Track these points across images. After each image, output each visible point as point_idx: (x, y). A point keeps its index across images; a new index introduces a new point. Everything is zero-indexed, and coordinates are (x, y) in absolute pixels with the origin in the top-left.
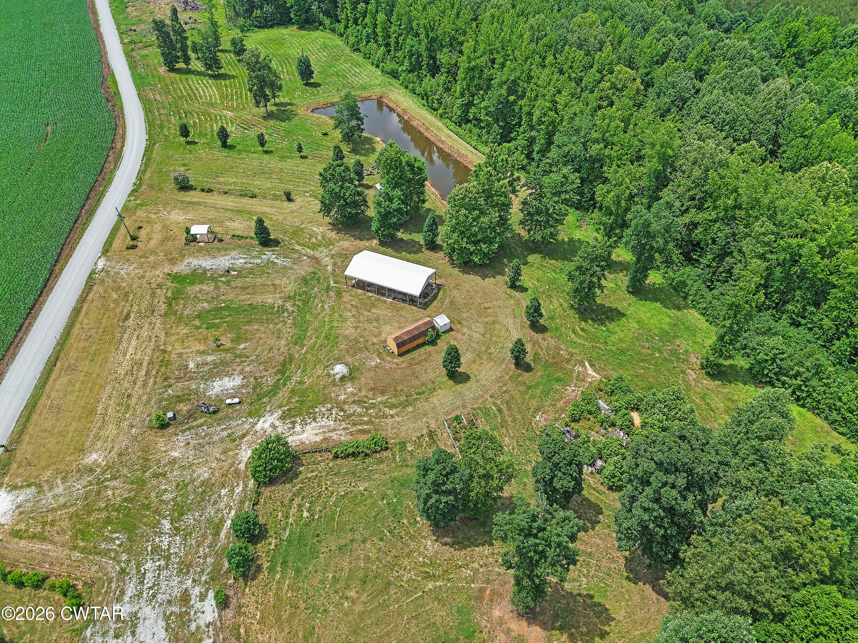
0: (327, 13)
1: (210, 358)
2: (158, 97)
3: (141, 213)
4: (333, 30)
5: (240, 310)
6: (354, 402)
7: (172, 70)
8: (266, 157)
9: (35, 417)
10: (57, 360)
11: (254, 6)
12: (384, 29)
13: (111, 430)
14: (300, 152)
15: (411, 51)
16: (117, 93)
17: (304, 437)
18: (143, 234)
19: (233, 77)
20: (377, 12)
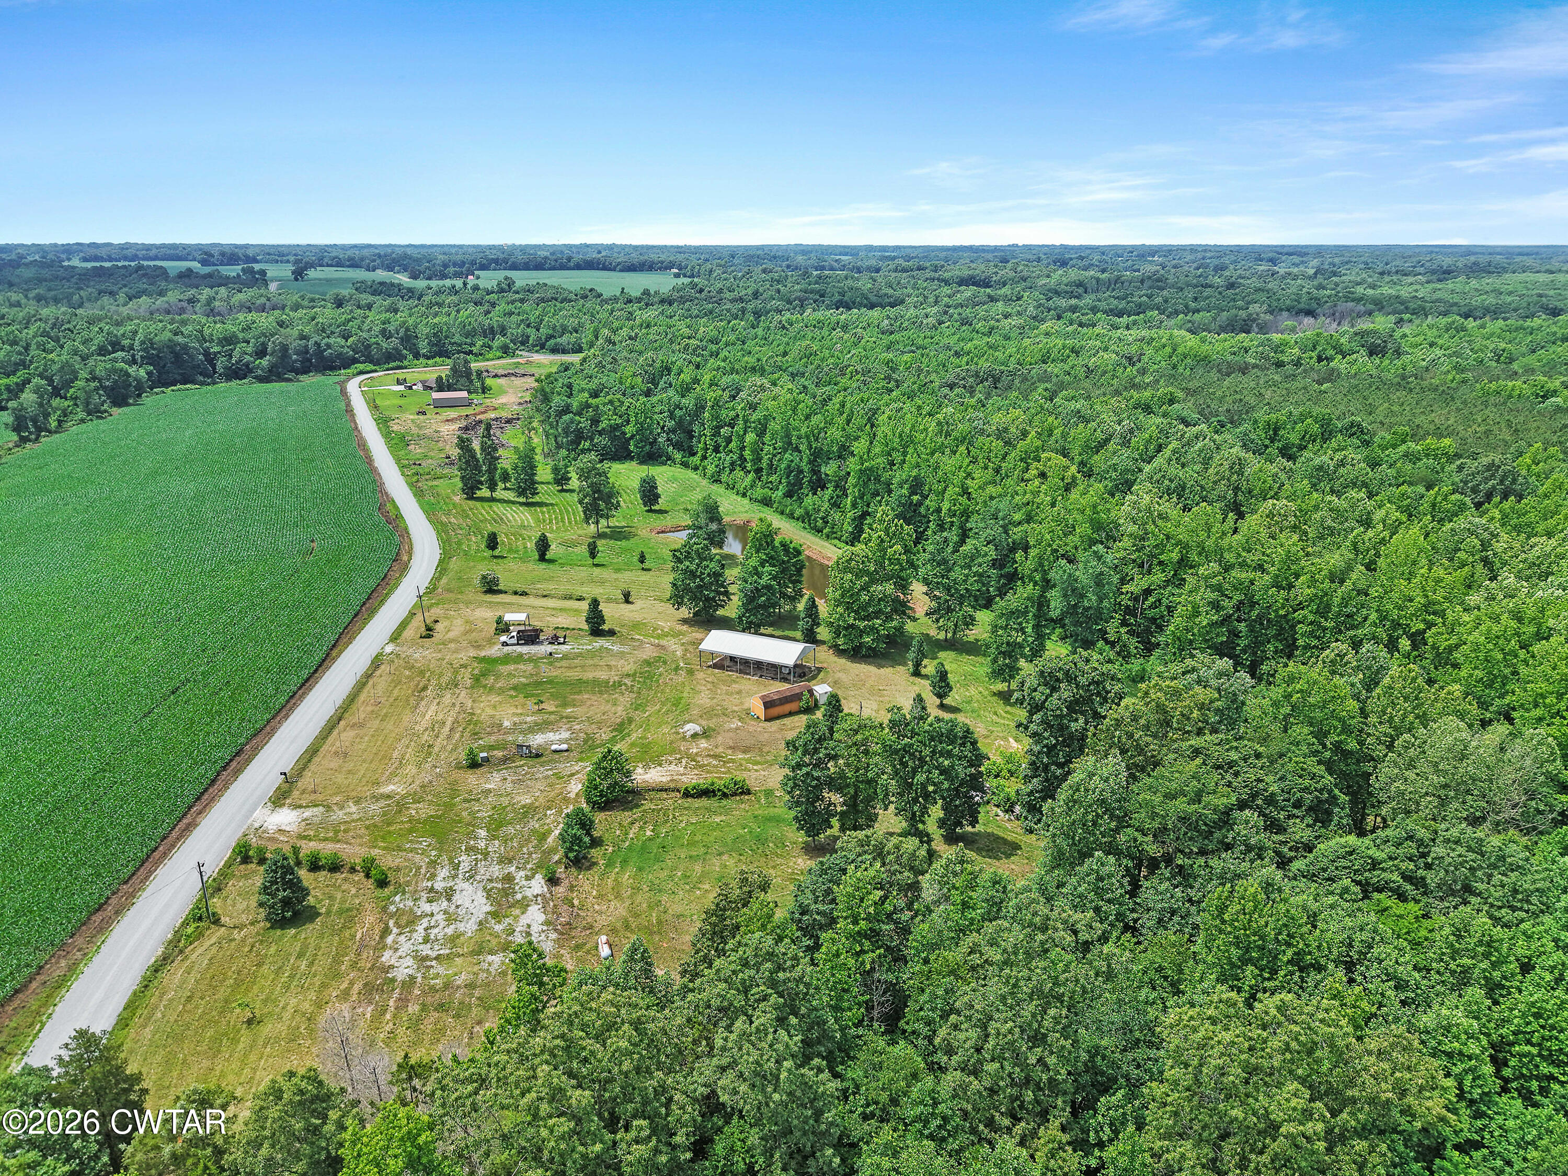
0: (678, 446)
1: (529, 719)
2: (453, 520)
3: (436, 612)
4: (685, 465)
5: (567, 683)
6: (709, 755)
7: (471, 497)
8: (597, 571)
9: (316, 760)
10: (340, 719)
11: (582, 438)
12: (753, 451)
13: (411, 769)
14: (642, 562)
15: (789, 466)
16: (399, 516)
17: (647, 777)
18: (439, 627)
19: (552, 505)
20: (745, 432)
